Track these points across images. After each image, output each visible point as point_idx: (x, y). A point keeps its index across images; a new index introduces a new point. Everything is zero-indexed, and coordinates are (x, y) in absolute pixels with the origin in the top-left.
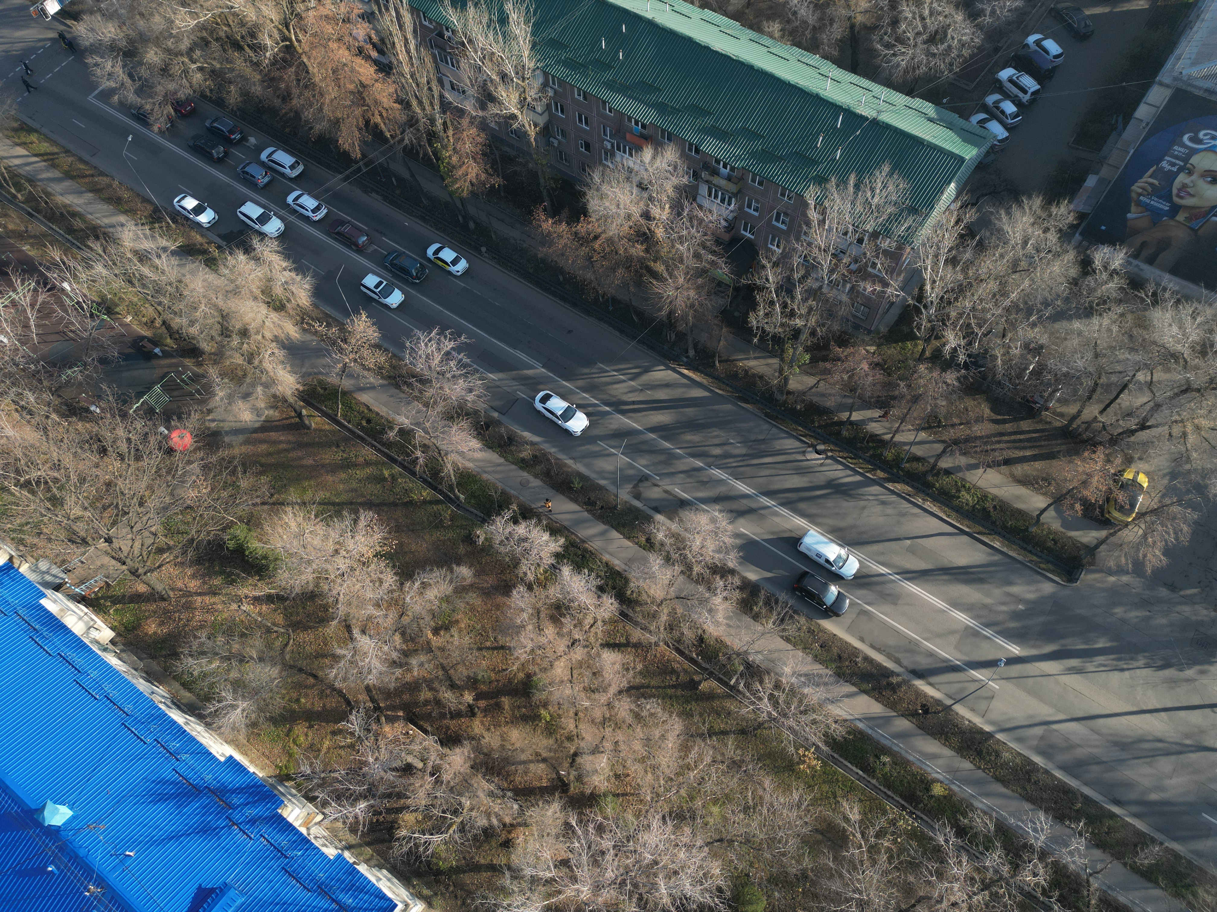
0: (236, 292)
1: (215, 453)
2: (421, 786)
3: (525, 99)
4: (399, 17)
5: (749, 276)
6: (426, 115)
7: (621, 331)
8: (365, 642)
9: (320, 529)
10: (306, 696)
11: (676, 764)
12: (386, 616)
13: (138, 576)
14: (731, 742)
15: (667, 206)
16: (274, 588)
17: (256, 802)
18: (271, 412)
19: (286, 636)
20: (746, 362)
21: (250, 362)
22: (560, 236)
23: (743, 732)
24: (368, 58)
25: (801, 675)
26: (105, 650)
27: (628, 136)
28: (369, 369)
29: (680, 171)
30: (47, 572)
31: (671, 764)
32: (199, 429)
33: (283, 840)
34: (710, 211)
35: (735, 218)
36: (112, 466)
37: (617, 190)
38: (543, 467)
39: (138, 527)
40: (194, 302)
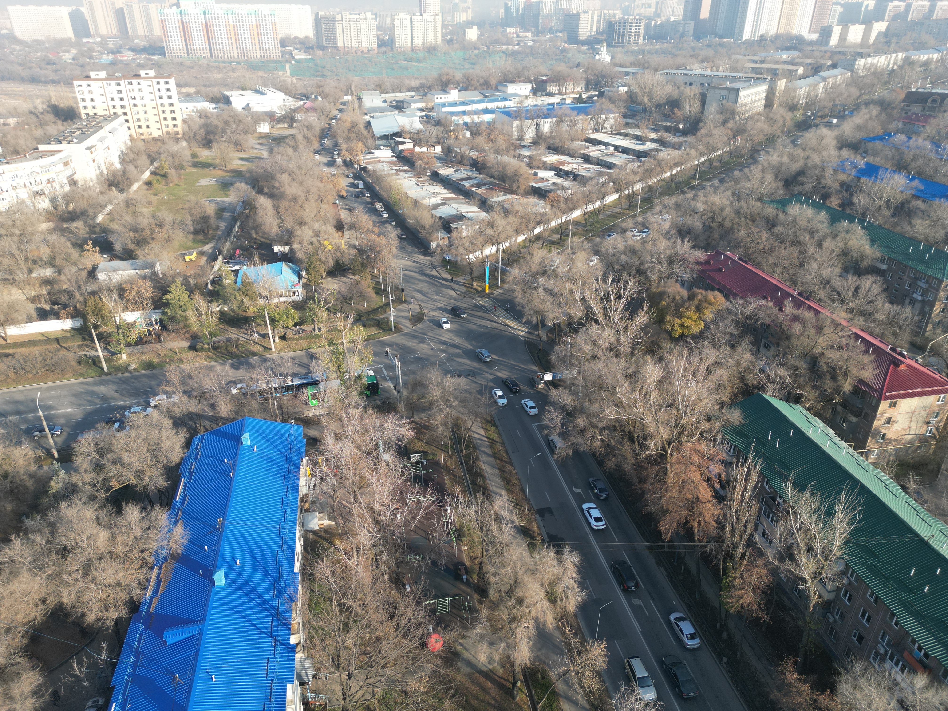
0: (533, 572)
1: (447, 667)
3: (820, 573)
4: (748, 473)
6: (732, 541)
18: (498, 667)
21: (510, 623)
22: (799, 693)
24: (711, 486)
27: (906, 654)
28: (582, 687)
30: (306, 670)
32: (450, 644)
36: (390, 629)
37: (874, 691)
39: (370, 681)
40: (506, 563)
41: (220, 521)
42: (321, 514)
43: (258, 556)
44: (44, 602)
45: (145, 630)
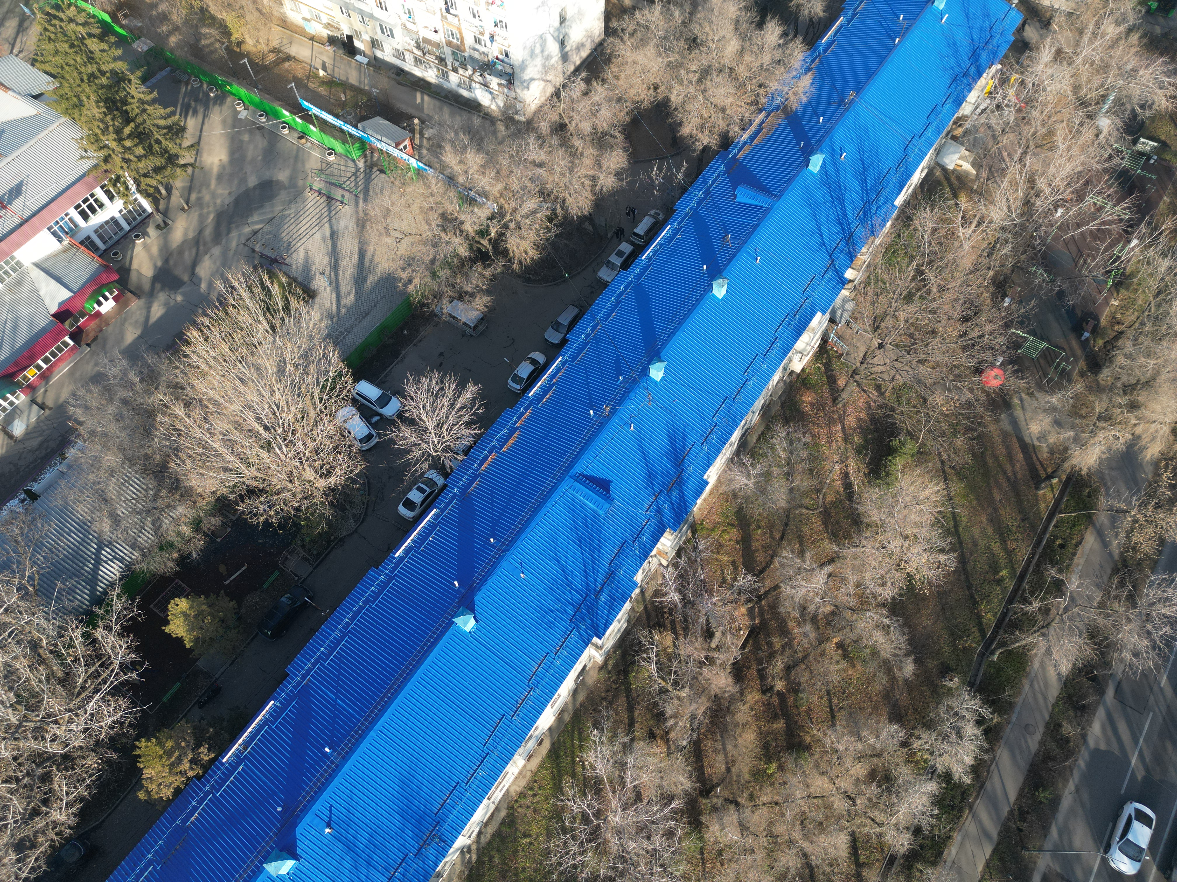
1: (987, 409)
2: (696, 649)
8: (820, 579)
9: (927, 518)
10: (764, 534)
12: (849, 595)
13: (852, 376)
16: (859, 487)
17: (674, 510)
18: (1046, 450)
19: (815, 507)
21: (1099, 419)
26: (785, 369)
28: (1128, 537)
30: (843, 311)
32: (1008, 390)
36: (954, 331)
38: (1056, 751)
39: (898, 365)
40: (1155, 353)
41: (852, 94)
42: (967, 153)
43: (867, 162)
44: (656, 88)
45: (725, 173)
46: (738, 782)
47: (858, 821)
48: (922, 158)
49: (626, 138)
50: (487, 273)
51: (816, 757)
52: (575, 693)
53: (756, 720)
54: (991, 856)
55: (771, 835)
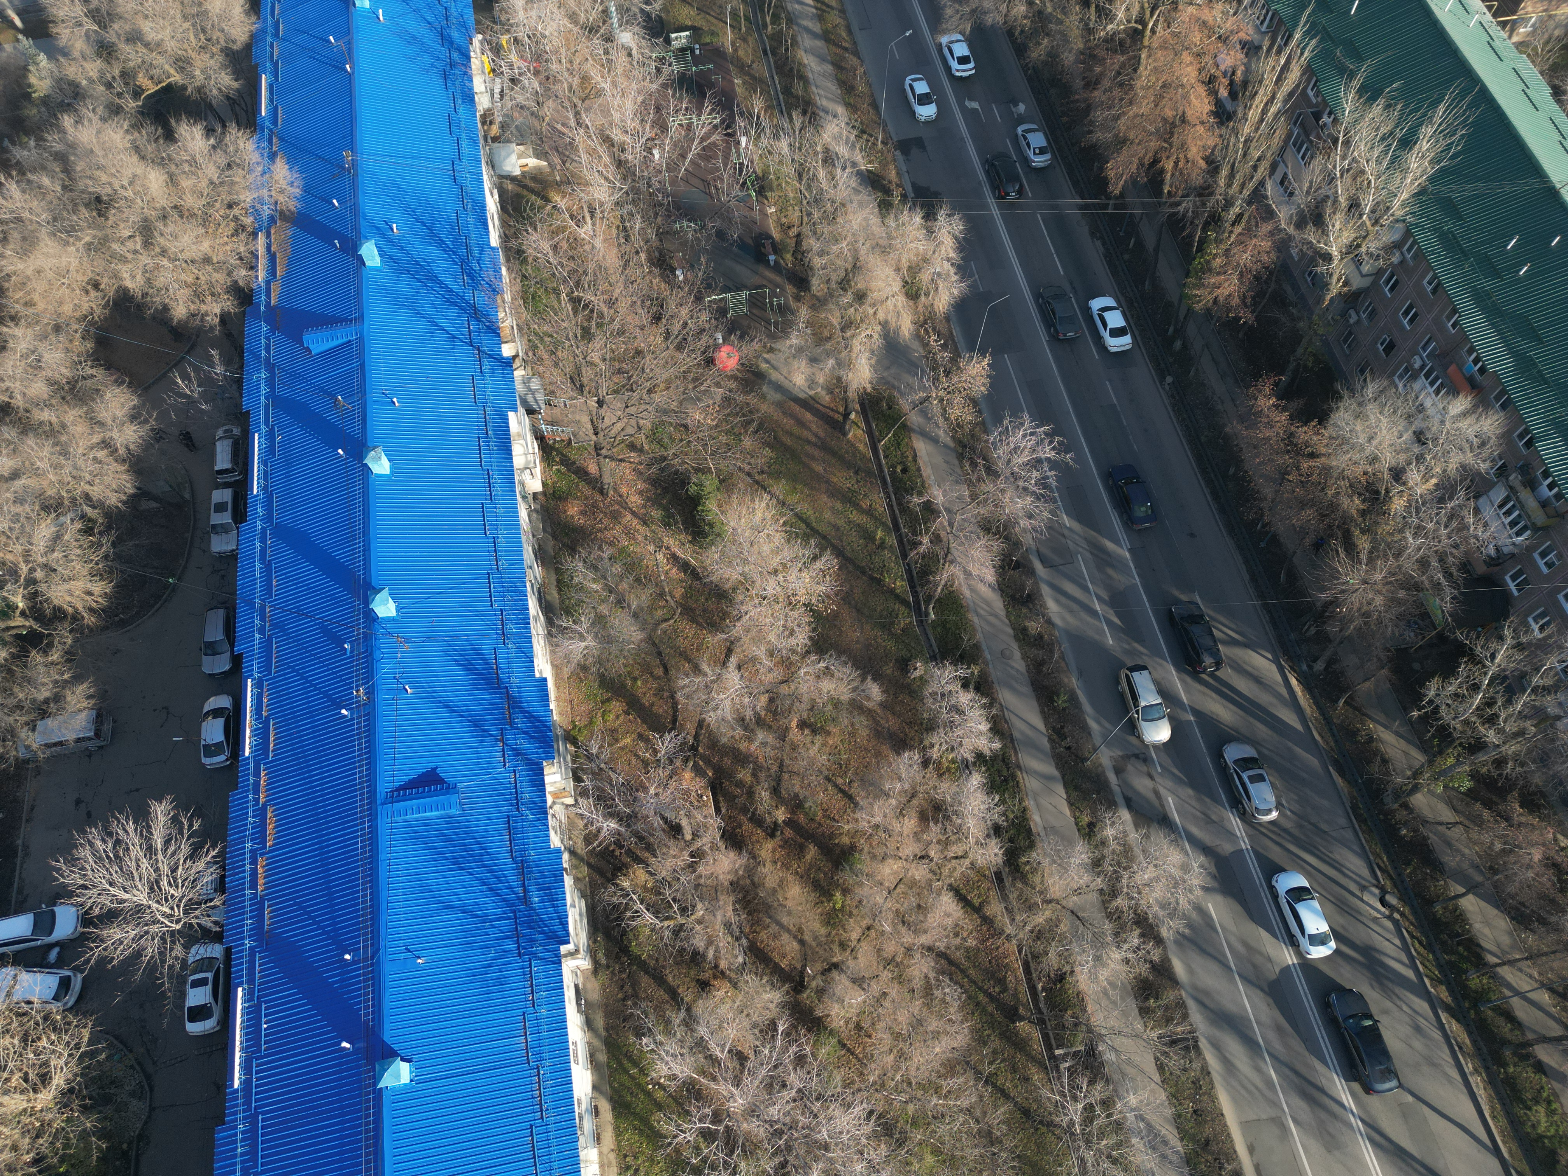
0: (884, 250)
1: (746, 393)
2: (674, 857)
3: (1359, 246)
4: (1286, 68)
5: (1473, 635)
6: (1227, 194)
7: (1254, 579)
8: (733, 678)
9: (779, 539)
10: (645, 682)
11: (927, 1074)
12: (770, 670)
13: (598, 455)
14: (1003, 1110)
15: (1434, 481)
16: (696, 559)
17: (532, 737)
18: (823, 393)
19: (672, 612)
20: (1380, 728)
21: (843, 330)
22: (1270, 425)
23: (1026, 1113)
24: (1213, 92)
25: (1143, 1120)
26: (524, 498)
27: (1452, 369)
28: (947, 419)
29: (1486, 452)
30: (533, 393)
31: (923, 1068)
32: (749, 360)
33: (527, 793)
34: (1486, 525)
35: (1513, 555)
36: (655, 338)
37: (1384, 420)
38: (1040, 654)
39: (632, 410)
40: (839, 234)
41: (347, 155)
42: (521, 148)
43: (426, 219)
44: (96, 286)
45: (272, 331)
46: (820, 944)
47: (946, 871)
48: (480, 181)
49: (108, 369)
50: (55, 656)
51: (866, 849)
52: (589, 1024)
53: (788, 869)
54: (1067, 793)
55: (889, 962)
